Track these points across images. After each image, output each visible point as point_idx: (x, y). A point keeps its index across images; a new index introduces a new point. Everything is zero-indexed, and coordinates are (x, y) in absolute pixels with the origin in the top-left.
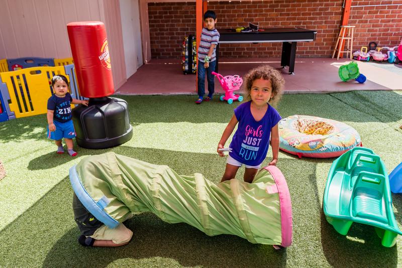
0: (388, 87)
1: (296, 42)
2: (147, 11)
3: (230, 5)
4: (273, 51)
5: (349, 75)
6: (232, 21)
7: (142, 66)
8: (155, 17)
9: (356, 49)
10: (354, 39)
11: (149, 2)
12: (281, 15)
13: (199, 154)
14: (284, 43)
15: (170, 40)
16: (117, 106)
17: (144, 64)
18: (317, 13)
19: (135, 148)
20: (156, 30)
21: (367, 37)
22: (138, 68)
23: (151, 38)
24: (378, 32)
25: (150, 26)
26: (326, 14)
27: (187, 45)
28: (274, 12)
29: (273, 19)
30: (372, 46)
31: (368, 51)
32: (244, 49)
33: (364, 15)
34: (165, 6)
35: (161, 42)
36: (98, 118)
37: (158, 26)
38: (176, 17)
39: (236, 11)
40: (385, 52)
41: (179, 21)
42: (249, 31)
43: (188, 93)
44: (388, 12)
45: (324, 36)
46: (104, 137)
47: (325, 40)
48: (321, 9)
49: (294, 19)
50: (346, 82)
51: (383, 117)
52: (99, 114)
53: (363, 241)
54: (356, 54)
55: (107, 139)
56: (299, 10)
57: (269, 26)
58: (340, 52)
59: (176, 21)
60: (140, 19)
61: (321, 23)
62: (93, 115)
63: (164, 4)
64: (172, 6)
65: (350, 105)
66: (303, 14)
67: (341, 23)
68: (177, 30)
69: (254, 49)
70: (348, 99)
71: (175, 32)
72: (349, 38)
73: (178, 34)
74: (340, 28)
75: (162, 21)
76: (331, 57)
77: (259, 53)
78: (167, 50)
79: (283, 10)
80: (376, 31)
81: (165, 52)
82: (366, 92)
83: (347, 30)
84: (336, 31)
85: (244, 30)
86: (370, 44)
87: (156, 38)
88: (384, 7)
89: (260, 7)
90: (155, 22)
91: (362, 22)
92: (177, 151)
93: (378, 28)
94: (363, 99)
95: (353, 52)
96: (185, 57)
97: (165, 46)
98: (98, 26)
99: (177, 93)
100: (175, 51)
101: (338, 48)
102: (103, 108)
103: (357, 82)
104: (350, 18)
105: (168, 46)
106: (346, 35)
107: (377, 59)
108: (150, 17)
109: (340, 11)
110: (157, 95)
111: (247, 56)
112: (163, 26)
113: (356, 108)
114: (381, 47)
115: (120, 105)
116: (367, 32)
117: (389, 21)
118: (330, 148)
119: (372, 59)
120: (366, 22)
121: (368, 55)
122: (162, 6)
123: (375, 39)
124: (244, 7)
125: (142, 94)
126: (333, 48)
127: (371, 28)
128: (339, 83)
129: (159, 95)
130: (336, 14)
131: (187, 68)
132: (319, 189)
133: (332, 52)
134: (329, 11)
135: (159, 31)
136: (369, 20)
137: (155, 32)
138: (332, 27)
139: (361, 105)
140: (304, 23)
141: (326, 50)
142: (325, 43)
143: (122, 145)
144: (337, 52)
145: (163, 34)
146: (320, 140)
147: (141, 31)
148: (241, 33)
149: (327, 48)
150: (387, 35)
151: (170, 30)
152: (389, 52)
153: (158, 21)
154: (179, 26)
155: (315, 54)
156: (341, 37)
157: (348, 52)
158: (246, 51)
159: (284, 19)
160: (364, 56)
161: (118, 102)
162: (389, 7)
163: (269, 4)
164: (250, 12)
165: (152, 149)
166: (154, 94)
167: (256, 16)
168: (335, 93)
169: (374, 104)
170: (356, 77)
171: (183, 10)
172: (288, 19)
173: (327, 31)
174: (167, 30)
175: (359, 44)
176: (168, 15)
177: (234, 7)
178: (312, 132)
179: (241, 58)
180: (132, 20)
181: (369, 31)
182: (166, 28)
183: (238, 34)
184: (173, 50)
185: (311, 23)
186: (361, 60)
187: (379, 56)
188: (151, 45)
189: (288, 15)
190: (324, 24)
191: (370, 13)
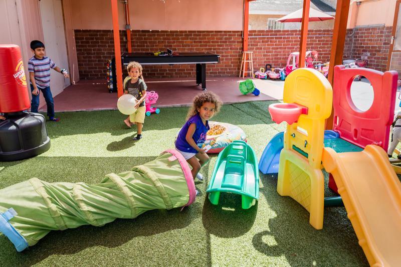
0: (275, 98)
1: (205, 64)
2: (74, 37)
3: (151, 33)
4: (192, 72)
5: (247, 89)
6: (153, 46)
7: (69, 86)
8: (82, 42)
9: (256, 70)
10: (253, 62)
11: (76, 29)
12: (195, 42)
13: (113, 158)
14: (197, 64)
15: (97, 63)
16: (33, 119)
17: (71, 84)
18: (223, 41)
19: (51, 158)
20: (83, 54)
21: (264, 60)
22: (64, 88)
23: (78, 61)
24: (271, 57)
25: (78, 50)
26: (230, 42)
27: (111, 66)
28: (189, 40)
29: (189, 46)
30: (268, 67)
31: (265, 71)
32: (166, 70)
33: (259, 44)
34: (92, 33)
35: (88, 65)
36: (13, 131)
37: (85, 50)
38: (102, 42)
39: (156, 39)
40: (277, 72)
41: (105, 46)
42: (165, 55)
43: (111, 109)
44: (276, 42)
45: (231, 59)
46: (19, 149)
47: (232, 63)
48: (226, 39)
49: (206, 46)
50: (246, 95)
51: (268, 120)
52: (13, 127)
53: (233, 210)
54: (257, 73)
55: (22, 151)
56: (208, 39)
57: (186, 51)
58: (244, 72)
59: (102, 46)
60: (66, 43)
61: (227, 49)
62: (7, 128)
63: (90, 31)
64: (98, 33)
65: (246, 112)
66: (212, 42)
67: (243, 49)
68: (104, 54)
69: (175, 70)
70: (246, 108)
71: (102, 56)
72: (250, 61)
73: (105, 57)
74: (242, 53)
75: (89, 46)
76: (238, 76)
77: (179, 73)
78: (94, 72)
79: (196, 39)
80: (269, 56)
81: (93, 73)
82: (259, 102)
83: (247, 55)
84: (239, 56)
85: (161, 54)
86: (266, 66)
87: (83, 61)
88: (273, 38)
89: (177, 35)
90: (82, 46)
91: (258, 49)
92: (92, 156)
93: (270, 54)
94: (256, 107)
95: (255, 72)
96: (109, 77)
97: (92, 68)
98: (13, 48)
99: (100, 109)
100: (103, 73)
101: (243, 69)
102: (18, 122)
103: (254, 95)
104: (249, 45)
105: (96, 68)
106: (248, 59)
107: (272, 77)
108: (76, 42)
109: (241, 40)
110: (81, 111)
111: (170, 76)
112: (91, 50)
113: (249, 114)
114: (274, 68)
115: (37, 118)
116: (263, 57)
117: (277, 48)
118: (221, 144)
119: (268, 78)
120: (261, 49)
121: (265, 75)
122: (88, 33)
123: (270, 62)
124: (164, 35)
125: (65, 111)
126: (239, 69)
127: (266, 53)
128: (240, 96)
129: (83, 111)
130: (238, 42)
131: (111, 87)
132: (209, 177)
133: (239, 73)
134: (233, 40)
135: (86, 55)
136: (263, 47)
137: (82, 56)
138: (236, 52)
139: (254, 112)
140: (214, 49)
141: (234, 71)
142: (232, 65)
143: (39, 156)
144: (242, 72)
145: (91, 57)
146: (213, 139)
147: (68, 54)
148: (158, 57)
149: (235, 69)
150: (278, 58)
151: (97, 53)
152: (280, 72)
153: (86, 46)
154: (105, 50)
155: (226, 74)
156: (244, 60)
157: (250, 72)
158: (168, 72)
159: (198, 46)
160: (262, 75)
161: (35, 116)
162: (276, 38)
163: (184, 34)
164: (169, 39)
165: (68, 157)
166: (78, 110)
167: (174, 42)
168: (236, 103)
169: (262, 111)
170: (253, 91)
171: (108, 37)
172: (201, 46)
173: (232, 56)
174: (94, 53)
175: (259, 66)
176: (95, 40)
177: (155, 35)
178: (211, 133)
179: (164, 77)
180: (57, 44)
181: (264, 55)
182: (93, 52)
183: (156, 57)
184: (101, 72)
185: (220, 49)
186: (261, 79)
187: (273, 75)
188: (79, 67)
189: (201, 42)
190: (229, 50)
191: (263, 42)
